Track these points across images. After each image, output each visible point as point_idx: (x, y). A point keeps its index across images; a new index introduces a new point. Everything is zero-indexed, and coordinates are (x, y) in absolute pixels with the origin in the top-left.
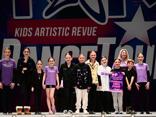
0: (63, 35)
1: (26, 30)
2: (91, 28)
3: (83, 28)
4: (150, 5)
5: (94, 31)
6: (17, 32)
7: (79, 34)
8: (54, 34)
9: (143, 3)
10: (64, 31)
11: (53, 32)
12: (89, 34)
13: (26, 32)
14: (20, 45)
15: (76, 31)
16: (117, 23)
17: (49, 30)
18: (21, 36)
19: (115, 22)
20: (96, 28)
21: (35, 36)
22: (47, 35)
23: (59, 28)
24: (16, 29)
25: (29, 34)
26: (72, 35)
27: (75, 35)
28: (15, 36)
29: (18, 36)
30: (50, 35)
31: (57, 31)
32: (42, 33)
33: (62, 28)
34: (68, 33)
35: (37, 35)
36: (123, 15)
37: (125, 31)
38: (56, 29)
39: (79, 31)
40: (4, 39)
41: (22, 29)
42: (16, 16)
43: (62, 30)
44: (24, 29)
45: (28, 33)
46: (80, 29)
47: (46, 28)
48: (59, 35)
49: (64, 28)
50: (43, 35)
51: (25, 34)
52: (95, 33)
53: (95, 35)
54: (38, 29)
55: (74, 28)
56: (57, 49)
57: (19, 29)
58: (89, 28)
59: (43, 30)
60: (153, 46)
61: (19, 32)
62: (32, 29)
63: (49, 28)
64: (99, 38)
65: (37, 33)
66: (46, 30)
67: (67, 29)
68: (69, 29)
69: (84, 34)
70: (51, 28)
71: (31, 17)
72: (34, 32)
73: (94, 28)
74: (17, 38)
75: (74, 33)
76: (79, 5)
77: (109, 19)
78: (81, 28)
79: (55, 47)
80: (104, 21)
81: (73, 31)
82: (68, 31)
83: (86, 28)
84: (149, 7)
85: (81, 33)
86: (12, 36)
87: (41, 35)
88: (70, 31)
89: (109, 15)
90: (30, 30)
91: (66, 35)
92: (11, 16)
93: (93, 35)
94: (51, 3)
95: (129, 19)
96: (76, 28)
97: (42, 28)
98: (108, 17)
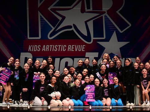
0: (61, 50)
1: (36, 47)
2: (81, 46)
3: (76, 46)
4: (122, 31)
5: (83, 48)
6: (30, 48)
7: (73, 50)
8: (56, 50)
9: (117, 29)
10: (63, 48)
11: (55, 48)
12: (80, 50)
13: (36, 48)
14: (32, 57)
15: (70, 48)
16: (99, 43)
17: (52, 47)
18: (32, 51)
19: (98, 42)
20: (85, 46)
21: (42, 51)
22: (50, 50)
23: (59, 46)
24: (30, 46)
25: (38, 50)
26: (68, 50)
27: (70, 50)
28: (29, 51)
29: (31, 51)
30: (53, 50)
31: (58, 48)
32: (47, 49)
33: (61, 46)
34: (65, 49)
35: (44, 50)
36: (103, 37)
37: (105, 48)
38: (57, 46)
39: (72, 48)
40: (21, 53)
41: (33, 46)
42: (30, 37)
43: (61, 47)
44: (35, 46)
45: (38, 48)
46: (73, 47)
47: (50, 46)
48: (59, 50)
49: (62, 46)
50: (48, 51)
51: (35, 50)
52: (84, 49)
53: (84, 51)
54: (44, 46)
55: (69, 46)
56: (57, 60)
57: (32, 46)
58: (79, 46)
59: (48, 47)
60: (124, 59)
61: (31, 48)
62: (40, 46)
63: (52, 46)
64: (86, 53)
65: (44, 49)
66: (50, 47)
67: (65, 46)
68: (66, 47)
69: (76, 50)
70: (54, 46)
71: (40, 38)
72: (41, 48)
73: (83, 46)
74: (30, 52)
75: (69, 49)
76: (73, 30)
77: (93, 40)
78: (74, 45)
79: (56, 59)
80: (90, 41)
81: (69, 48)
82: (65, 48)
83: (78, 46)
84: (121, 32)
85: (74, 49)
86: (26, 51)
87: (46, 51)
88: (67, 48)
89: (94, 37)
90: (39, 46)
91: (63, 50)
92: (26, 37)
93: (83, 50)
94: (53, 29)
95: (107, 40)
96: (70, 46)
97: (47, 46)
98: (93, 38)
